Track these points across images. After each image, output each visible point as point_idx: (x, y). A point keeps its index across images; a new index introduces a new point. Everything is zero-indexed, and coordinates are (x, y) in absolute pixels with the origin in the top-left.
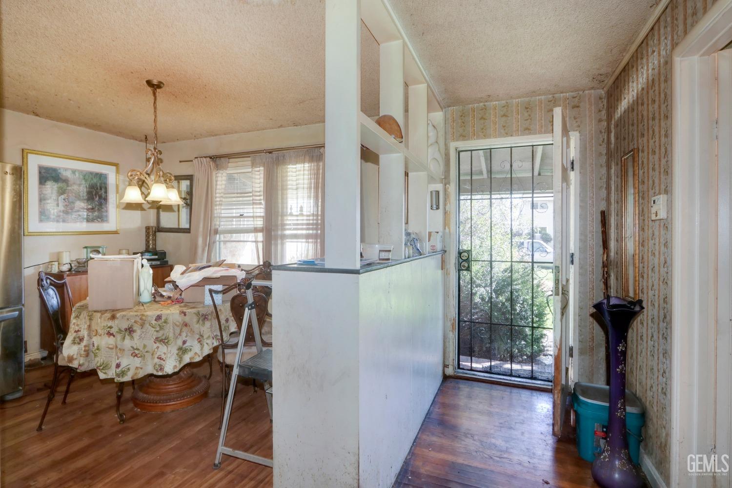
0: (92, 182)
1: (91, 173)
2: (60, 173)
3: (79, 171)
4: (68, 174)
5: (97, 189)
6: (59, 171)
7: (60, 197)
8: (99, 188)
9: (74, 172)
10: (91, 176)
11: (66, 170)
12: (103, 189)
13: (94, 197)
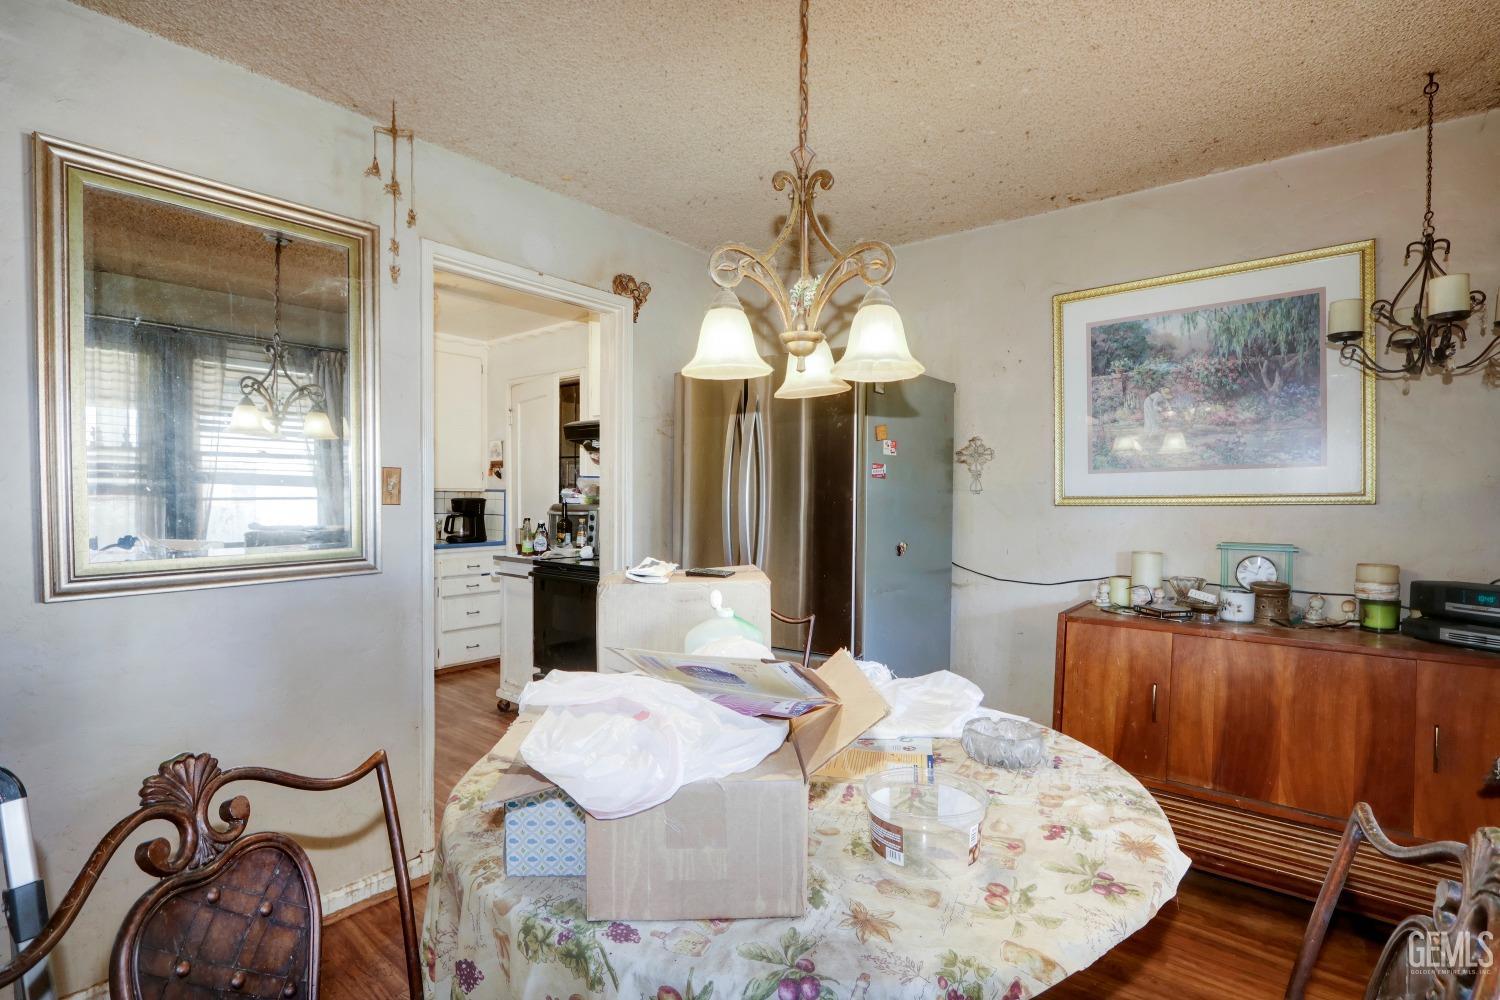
0: (1257, 332)
1: (1252, 305)
2: (1148, 332)
3: (1205, 309)
4: (1174, 330)
5: (1277, 351)
6: (1144, 327)
7: (1148, 400)
8: (1283, 348)
9: (1190, 316)
10: (1250, 314)
11: (1165, 316)
12: (1300, 348)
13: (1265, 381)
